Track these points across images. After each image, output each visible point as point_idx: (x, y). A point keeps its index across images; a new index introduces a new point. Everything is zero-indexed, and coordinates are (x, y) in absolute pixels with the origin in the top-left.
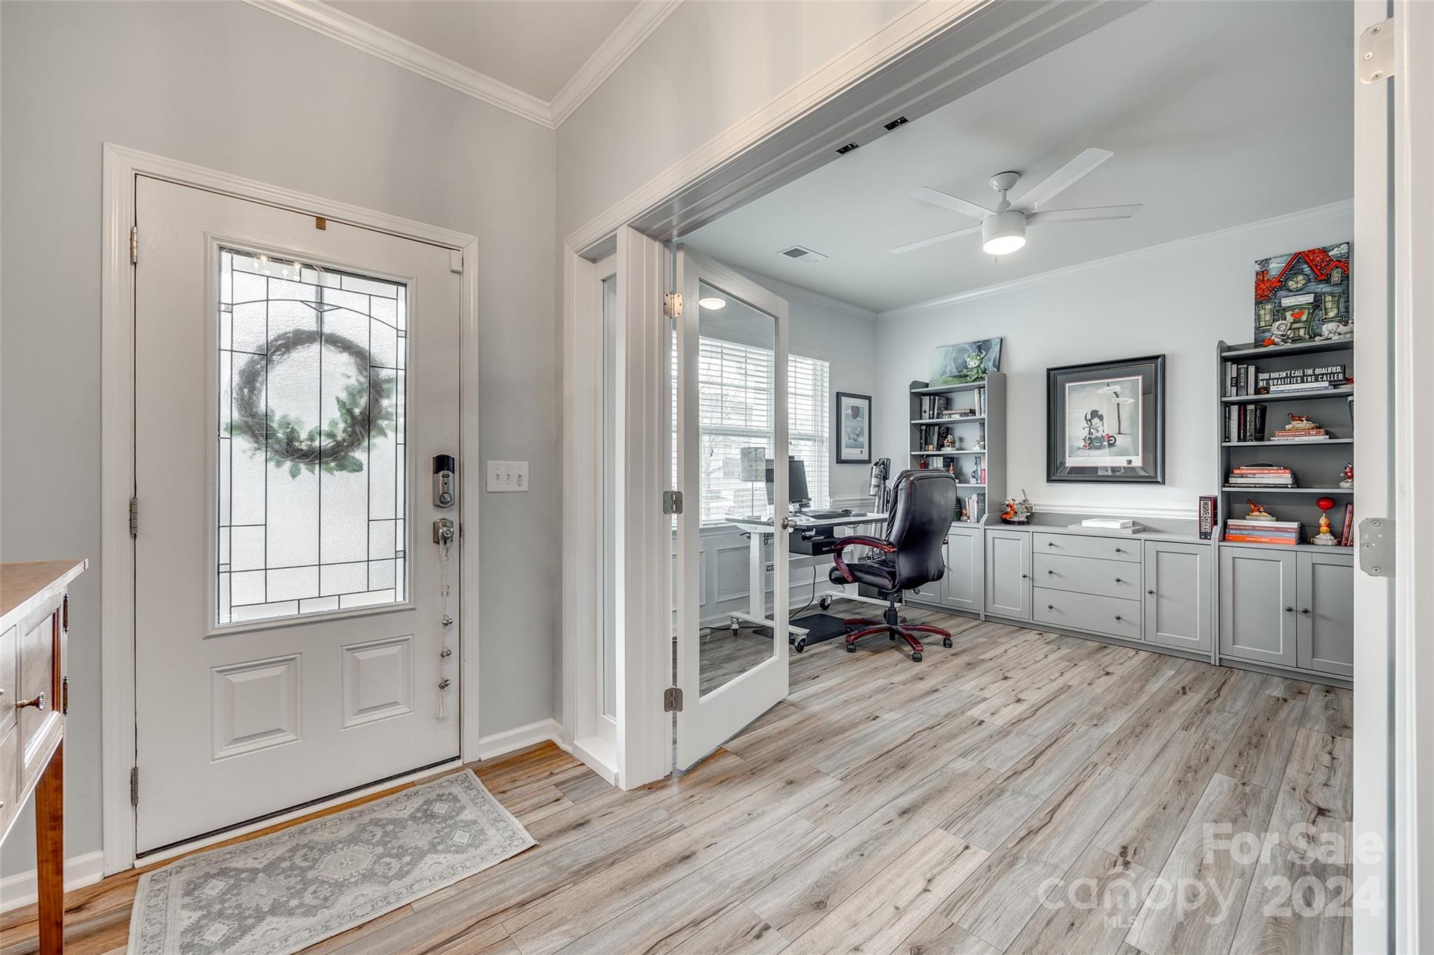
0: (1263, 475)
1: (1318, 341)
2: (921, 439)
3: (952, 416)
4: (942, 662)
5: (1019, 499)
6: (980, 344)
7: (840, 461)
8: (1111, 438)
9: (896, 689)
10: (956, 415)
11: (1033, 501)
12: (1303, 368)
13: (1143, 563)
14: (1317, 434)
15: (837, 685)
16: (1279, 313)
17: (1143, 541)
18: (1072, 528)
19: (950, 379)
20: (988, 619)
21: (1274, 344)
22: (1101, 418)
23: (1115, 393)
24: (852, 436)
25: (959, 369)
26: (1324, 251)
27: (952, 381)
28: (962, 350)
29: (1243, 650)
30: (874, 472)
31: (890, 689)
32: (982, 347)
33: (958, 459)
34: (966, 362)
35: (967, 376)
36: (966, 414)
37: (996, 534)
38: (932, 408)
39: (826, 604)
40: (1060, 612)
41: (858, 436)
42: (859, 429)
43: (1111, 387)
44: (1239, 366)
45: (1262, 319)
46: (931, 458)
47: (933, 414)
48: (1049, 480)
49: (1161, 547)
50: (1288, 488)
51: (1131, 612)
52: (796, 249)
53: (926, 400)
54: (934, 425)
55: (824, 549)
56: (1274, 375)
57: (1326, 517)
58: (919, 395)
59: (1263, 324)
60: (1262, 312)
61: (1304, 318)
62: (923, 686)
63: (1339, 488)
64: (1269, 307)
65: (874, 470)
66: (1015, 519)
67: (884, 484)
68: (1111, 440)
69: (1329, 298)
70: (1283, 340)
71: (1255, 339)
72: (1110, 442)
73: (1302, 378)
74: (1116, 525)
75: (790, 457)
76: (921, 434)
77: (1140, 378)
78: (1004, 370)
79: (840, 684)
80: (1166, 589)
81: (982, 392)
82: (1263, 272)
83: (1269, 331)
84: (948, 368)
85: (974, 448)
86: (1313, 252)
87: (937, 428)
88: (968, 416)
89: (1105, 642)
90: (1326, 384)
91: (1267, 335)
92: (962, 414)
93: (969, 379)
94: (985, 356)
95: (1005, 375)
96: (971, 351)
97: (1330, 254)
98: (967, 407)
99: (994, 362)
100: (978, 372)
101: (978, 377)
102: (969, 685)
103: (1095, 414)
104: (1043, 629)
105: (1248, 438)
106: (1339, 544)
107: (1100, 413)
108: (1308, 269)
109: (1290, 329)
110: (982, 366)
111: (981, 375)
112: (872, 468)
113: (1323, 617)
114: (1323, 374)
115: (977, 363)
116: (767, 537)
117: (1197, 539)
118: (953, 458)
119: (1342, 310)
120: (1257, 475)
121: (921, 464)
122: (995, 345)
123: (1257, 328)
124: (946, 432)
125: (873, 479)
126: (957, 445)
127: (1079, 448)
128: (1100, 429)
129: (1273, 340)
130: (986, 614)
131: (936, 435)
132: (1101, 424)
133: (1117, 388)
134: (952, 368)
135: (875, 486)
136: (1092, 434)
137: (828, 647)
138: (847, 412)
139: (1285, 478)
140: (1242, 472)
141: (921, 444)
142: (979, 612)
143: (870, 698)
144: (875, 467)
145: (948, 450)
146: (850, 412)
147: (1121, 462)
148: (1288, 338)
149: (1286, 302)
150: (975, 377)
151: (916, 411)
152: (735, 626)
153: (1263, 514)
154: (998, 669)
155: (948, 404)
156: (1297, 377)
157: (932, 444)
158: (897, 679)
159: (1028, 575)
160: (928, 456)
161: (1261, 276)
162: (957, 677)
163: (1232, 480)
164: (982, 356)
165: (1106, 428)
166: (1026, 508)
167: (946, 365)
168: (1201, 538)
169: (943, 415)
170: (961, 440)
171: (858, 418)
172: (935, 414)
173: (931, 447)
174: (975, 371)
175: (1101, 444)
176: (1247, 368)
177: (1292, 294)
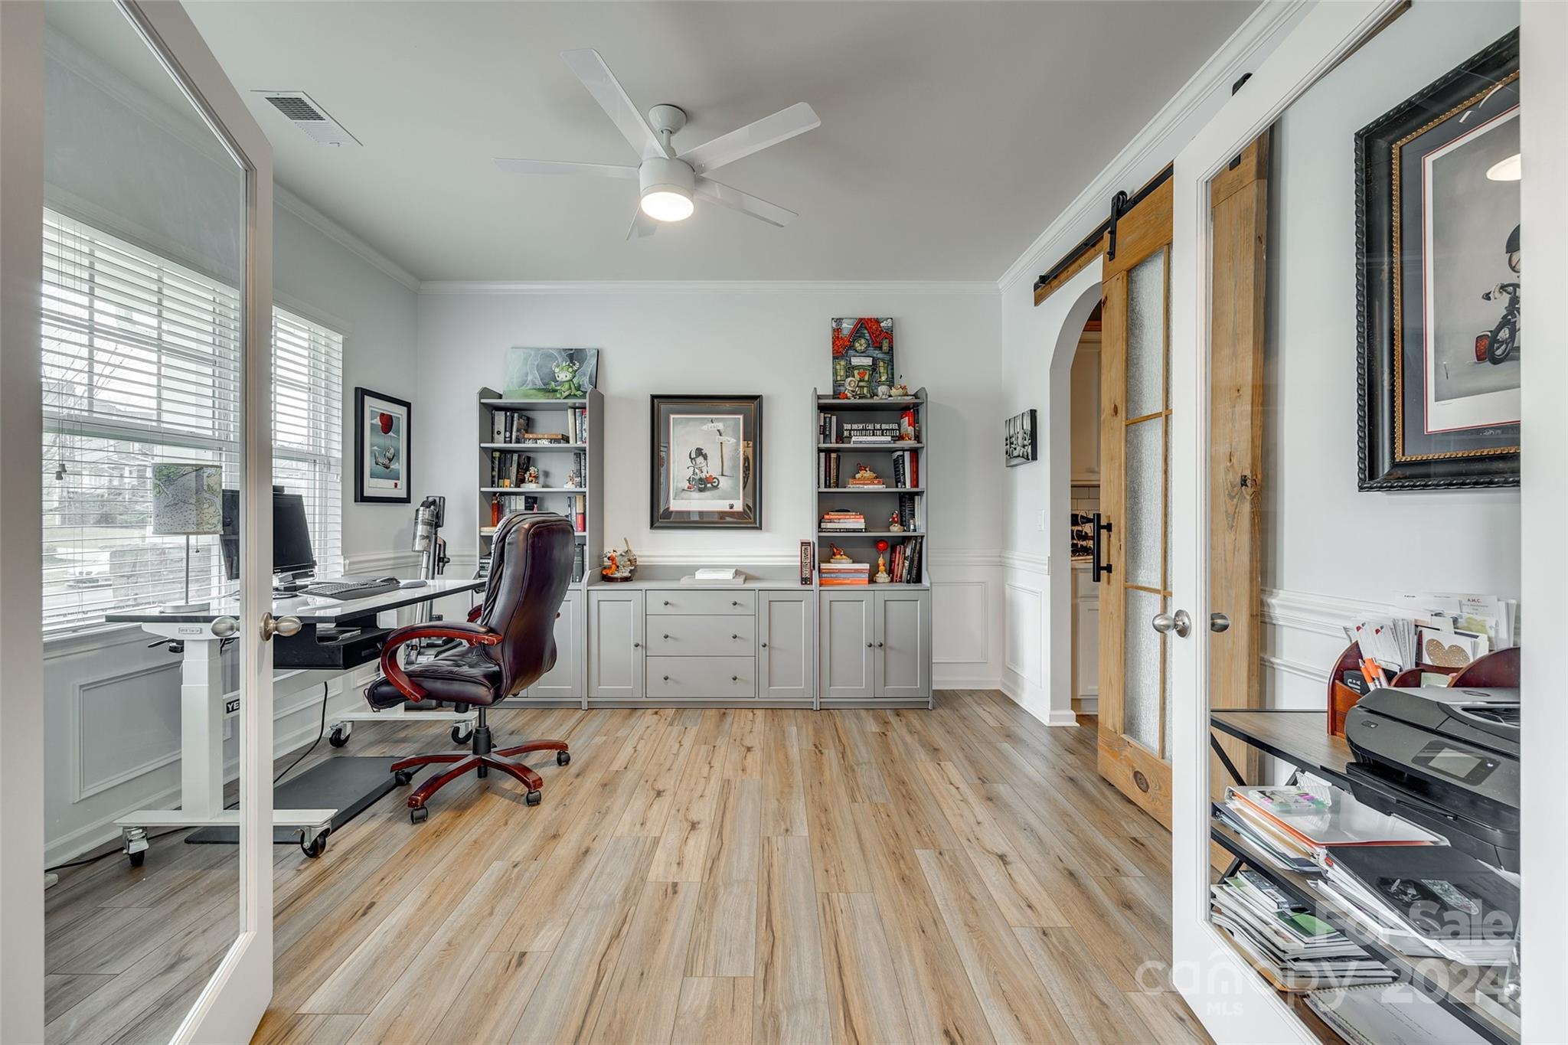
0: (846, 521)
1: (876, 400)
2: (493, 470)
3: (539, 441)
4: (569, 794)
5: (621, 550)
6: (572, 352)
7: (361, 498)
8: (715, 480)
9: (527, 875)
10: (544, 441)
11: (636, 551)
12: (874, 422)
13: (757, 615)
14: (879, 483)
15: (419, 909)
16: (850, 370)
17: (757, 591)
18: (685, 582)
19: (534, 391)
20: (592, 707)
21: (847, 398)
22: (705, 457)
23: (718, 430)
24: (381, 460)
25: (546, 381)
26: (877, 321)
27: (536, 396)
28: (547, 356)
29: (839, 690)
30: (420, 516)
31: (519, 877)
32: (574, 356)
33: (542, 499)
34: (554, 373)
35: (556, 391)
36: (557, 441)
37: (602, 595)
38: (509, 427)
39: (343, 737)
40: (677, 682)
41: (390, 460)
42: (392, 451)
43: (715, 424)
44: (826, 415)
45: (838, 374)
46: (507, 497)
47: (511, 437)
48: (652, 526)
49: (773, 596)
50: (862, 532)
51: (745, 668)
52: (299, 99)
53: (500, 418)
54: (512, 452)
55: (364, 653)
56: (855, 426)
57: (883, 558)
58: (491, 408)
59: (839, 378)
60: (838, 367)
61: (866, 378)
62: (565, 850)
63: (889, 531)
64: (843, 363)
65: (420, 512)
66: (618, 575)
67: (436, 534)
68: (715, 482)
69: (881, 364)
70: (853, 396)
71: (834, 392)
72: (714, 484)
73: (873, 431)
74: (728, 575)
75: (275, 489)
76: (493, 463)
77: (741, 417)
78: (600, 389)
79: (423, 905)
80: (777, 642)
81: (577, 414)
82: (838, 329)
83: (843, 385)
84: (530, 378)
85: (565, 486)
86: (870, 320)
87: (515, 457)
88: (560, 443)
89: (723, 708)
90: (889, 439)
91: (842, 388)
92: (551, 440)
93: (559, 396)
94: (579, 369)
95: (603, 396)
96: (560, 360)
97: (882, 325)
98: (558, 432)
99: (590, 378)
100: (570, 388)
101: (570, 395)
102: (623, 822)
103: (699, 452)
104: (658, 707)
105: (832, 485)
106: (892, 581)
107: (704, 452)
108: (868, 335)
109: (857, 386)
110: (575, 381)
111: (574, 392)
112: (417, 510)
113: (891, 648)
114: (886, 430)
115: (569, 376)
116: (225, 643)
117: (798, 585)
118: (536, 498)
119: (890, 376)
120: (841, 521)
121: (493, 504)
122: (591, 356)
123: (835, 381)
124: (526, 462)
125: (420, 527)
126: (541, 480)
127: (684, 490)
128: (705, 469)
129: (846, 395)
130: (590, 700)
131: (515, 466)
132: (705, 464)
133: (720, 426)
134: (534, 378)
135: (424, 537)
136: (697, 474)
137: (373, 825)
138: (374, 422)
139: (860, 523)
140: (831, 517)
141: (493, 477)
142: (579, 700)
143: (491, 914)
144: (422, 508)
145: (530, 487)
146: (377, 421)
147: (723, 506)
148: (856, 395)
149: (855, 361)
150: (567, 393)
151: (487, 431)
152: (139, 845)
153: (844, 557)
154: (642, 782)
155: (529, 425)
156: (870, 430)
157: (509, 478)
158: (520, 851)
159: (640, 644)
160: (502, 494)
161: (837, 331)
162: (602, 813)
163: (823, 525)
164: (575, 368)
165: (712, 468)
166: (629, 560)
167: (527, 374)
168: (802, 584)
169: (525, 439)
170: (547, 474)
171: (391, 434)
172: (514, 437)
173: (507, 482)
174: (567, 386)
175: (706, 486)
176: (831, 418)
177: (858, 354)
